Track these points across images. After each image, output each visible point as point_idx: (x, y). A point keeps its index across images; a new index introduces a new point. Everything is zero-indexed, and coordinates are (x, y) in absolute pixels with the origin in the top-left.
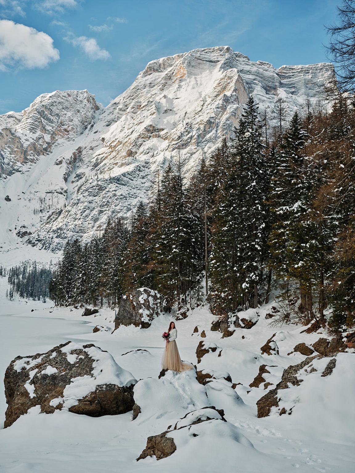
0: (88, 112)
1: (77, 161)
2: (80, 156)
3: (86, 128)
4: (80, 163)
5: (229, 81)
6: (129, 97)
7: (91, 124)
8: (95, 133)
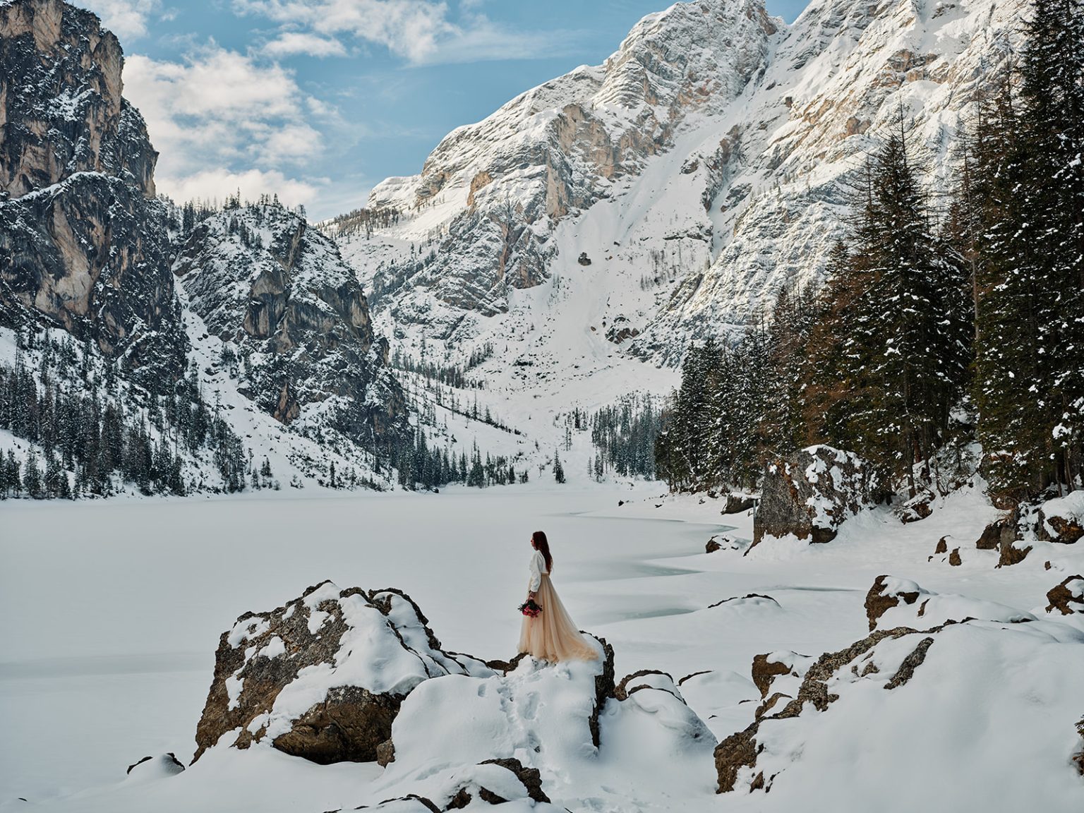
0: (751, 41)
1: (731, 159)
2: (737, 147)
3: (748, 80)
4: (739, 163)
7: (759, 70)
8: (768, 89)
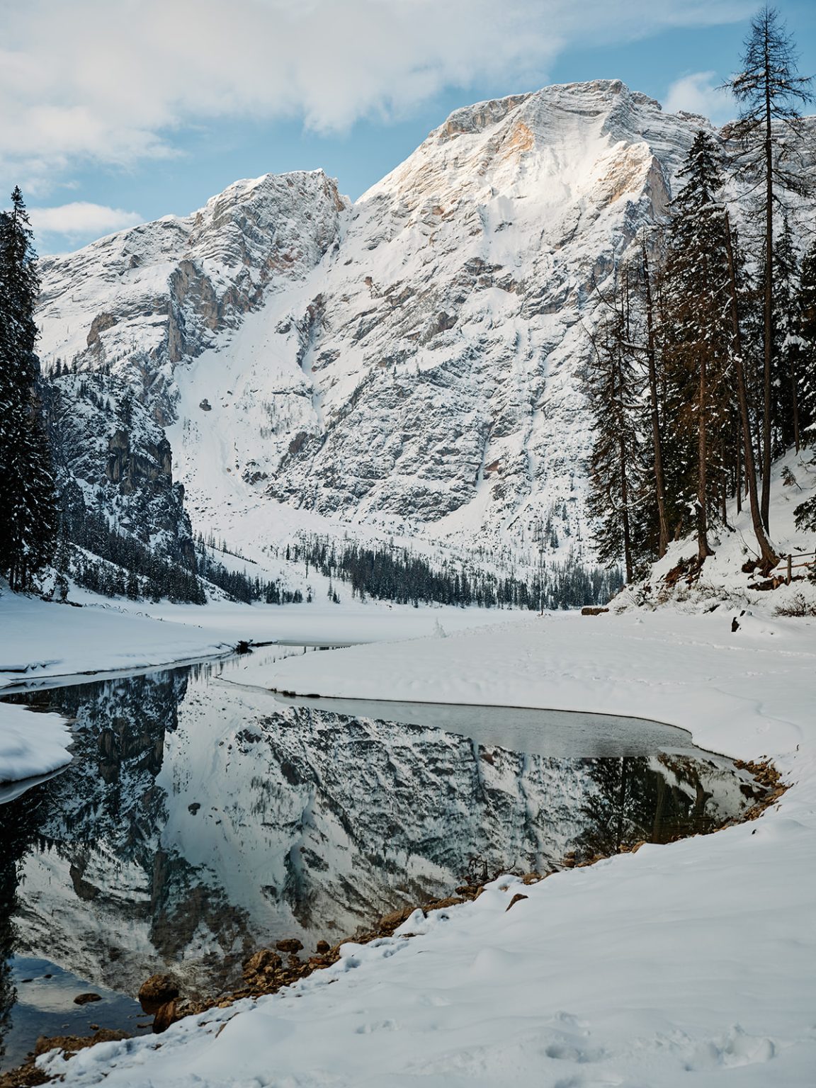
0: (328, 218)
1: (316, 323)
2: (320, 314)
3: (324, 252)
4: (322, 328)
5: (633, 169)
6: (411, 187)
7: (334, 244)
8: (346, 264)
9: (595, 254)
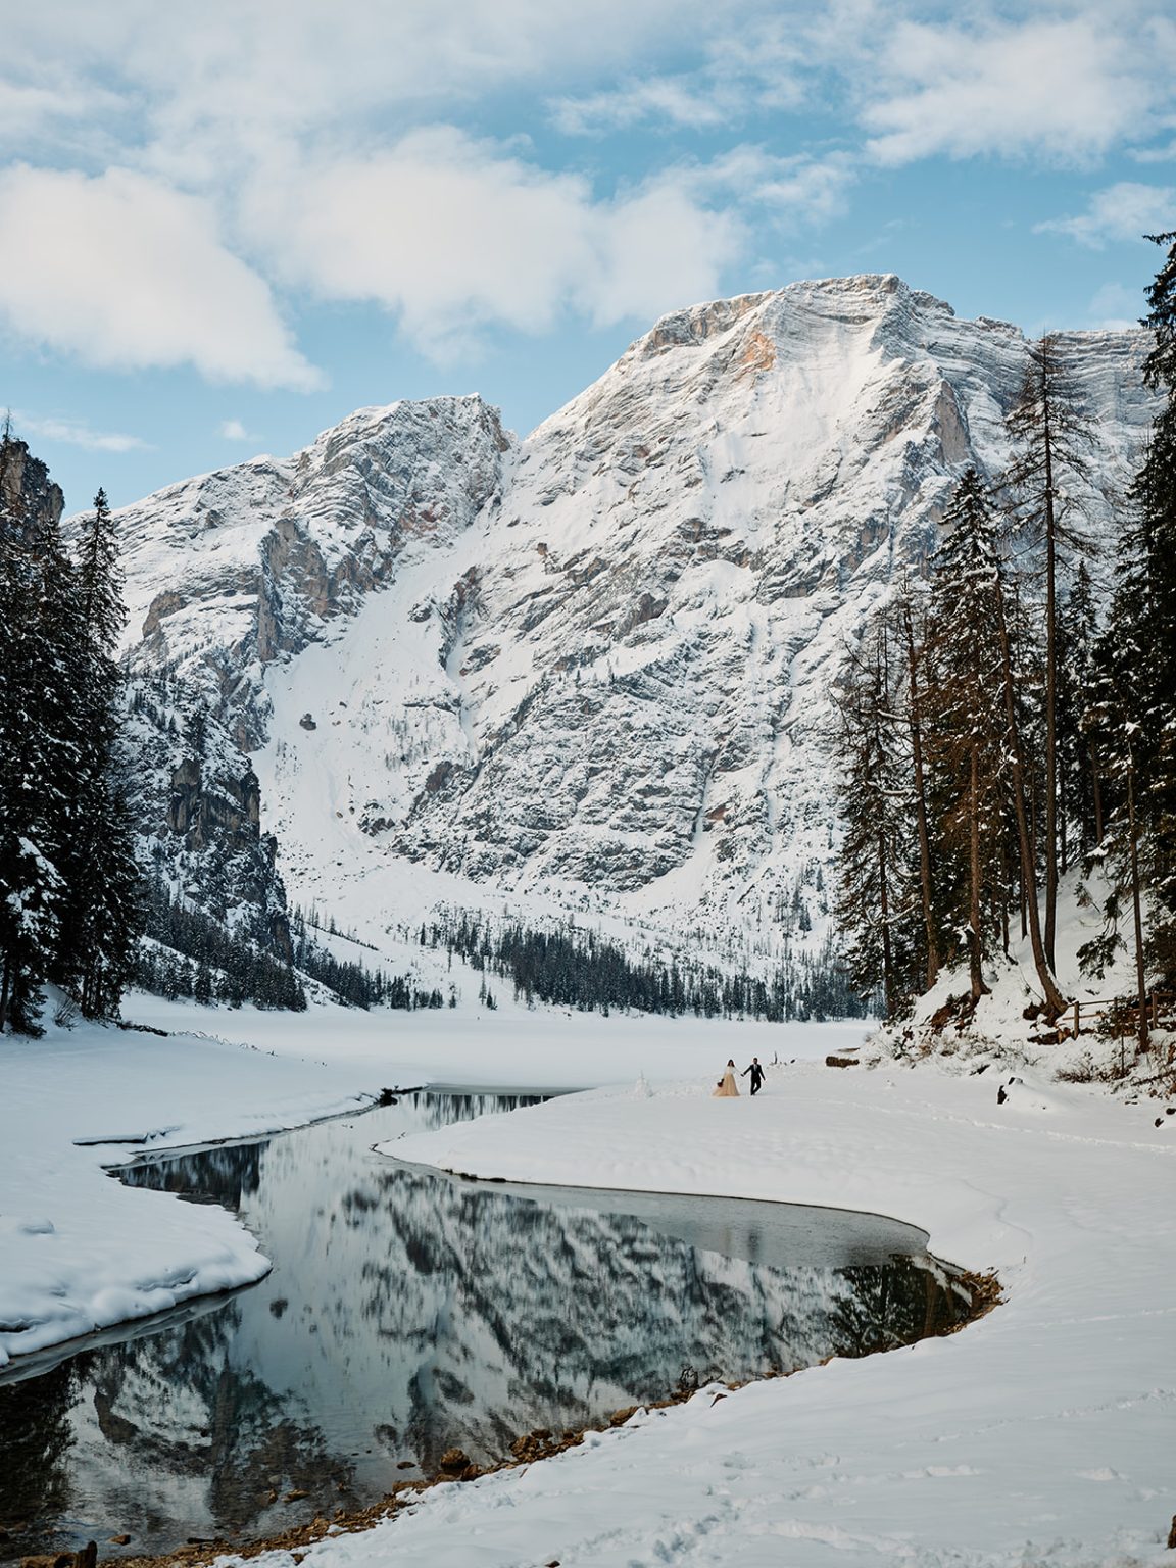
0: (486, 461)
1: (466, 607)
2: (473, 594)
3: (480, 508)
4: (476, 615)
6: (604, 420)
7: (493, 497)
8: (512, 525)
9: (862, 515)
